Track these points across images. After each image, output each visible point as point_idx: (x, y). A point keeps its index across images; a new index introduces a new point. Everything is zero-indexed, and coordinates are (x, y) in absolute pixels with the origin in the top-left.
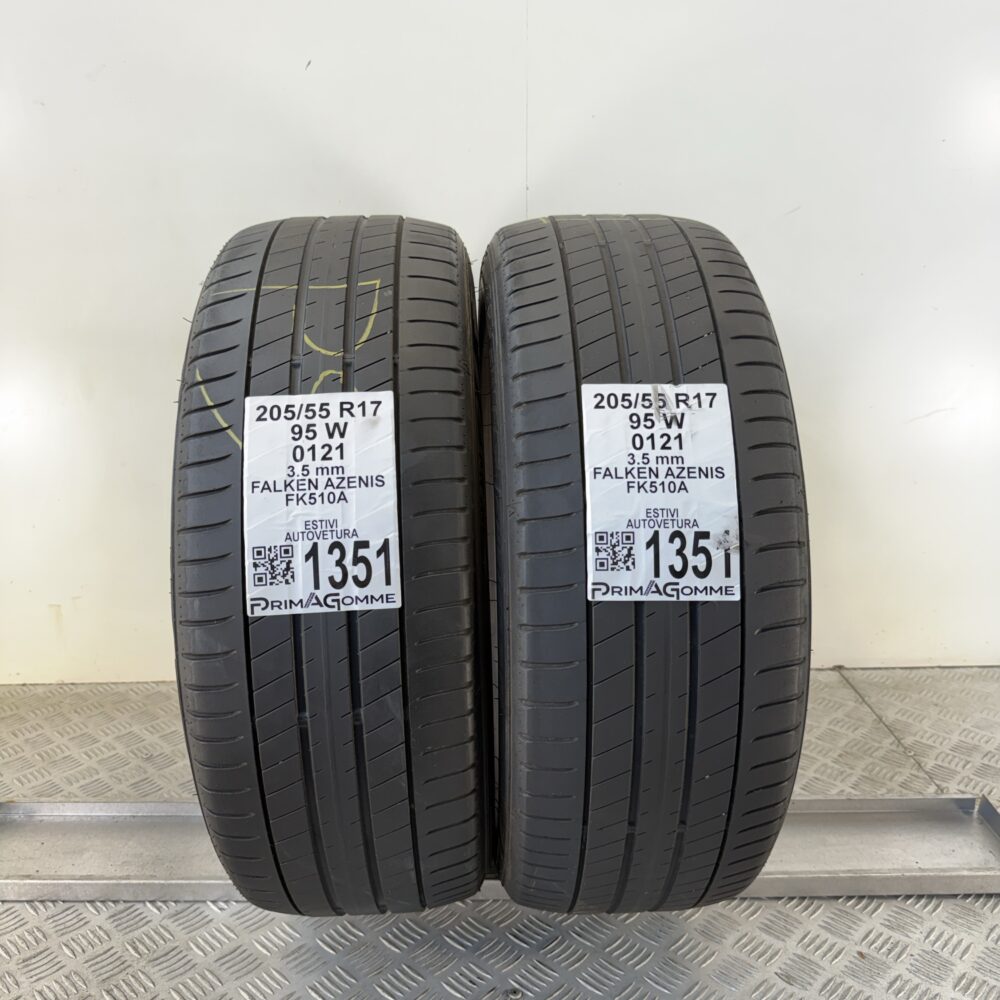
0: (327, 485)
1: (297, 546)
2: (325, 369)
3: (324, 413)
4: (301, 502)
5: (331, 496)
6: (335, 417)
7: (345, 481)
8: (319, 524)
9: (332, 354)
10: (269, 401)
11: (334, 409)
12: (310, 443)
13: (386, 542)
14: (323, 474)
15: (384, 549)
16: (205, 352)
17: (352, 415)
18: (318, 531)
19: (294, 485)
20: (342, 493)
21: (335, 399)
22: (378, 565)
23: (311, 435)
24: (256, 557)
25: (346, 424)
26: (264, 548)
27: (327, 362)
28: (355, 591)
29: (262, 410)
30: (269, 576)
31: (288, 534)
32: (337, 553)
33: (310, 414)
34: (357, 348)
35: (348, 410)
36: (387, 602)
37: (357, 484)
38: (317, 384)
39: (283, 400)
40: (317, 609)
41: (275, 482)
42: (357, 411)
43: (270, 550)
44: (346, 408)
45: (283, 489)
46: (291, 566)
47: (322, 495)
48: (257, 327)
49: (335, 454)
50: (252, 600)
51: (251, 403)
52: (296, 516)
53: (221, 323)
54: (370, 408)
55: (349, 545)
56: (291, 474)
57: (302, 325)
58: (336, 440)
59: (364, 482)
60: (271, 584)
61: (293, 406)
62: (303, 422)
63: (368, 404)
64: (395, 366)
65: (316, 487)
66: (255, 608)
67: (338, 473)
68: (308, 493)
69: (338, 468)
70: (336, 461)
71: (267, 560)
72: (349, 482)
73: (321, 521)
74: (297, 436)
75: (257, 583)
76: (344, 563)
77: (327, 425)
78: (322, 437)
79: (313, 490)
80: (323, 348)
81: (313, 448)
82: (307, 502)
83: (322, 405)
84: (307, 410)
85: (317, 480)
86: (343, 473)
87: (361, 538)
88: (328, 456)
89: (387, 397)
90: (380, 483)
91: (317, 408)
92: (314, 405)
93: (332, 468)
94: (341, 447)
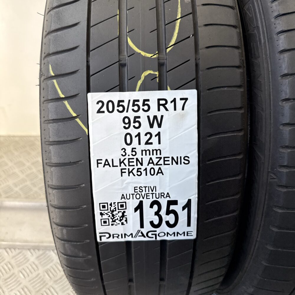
0: (149, 163)
1: (129, 203)
2: (145, 70)
3: (146, 108)
4: (131, 174)
5: (152, 170)
6: (154, 111)
7: (162, 161)
8: (144, 189)
9: (149, 55)
10: (105, 96)
11: (153, 105)
12: (136, 132)
13: (189, 201)
14: (146, 155)
15: (188, 205)
16: (55, 50)
17: (167, 110)
18: (143, 193)
19: (126, 162)
20: (160, 168)
21: (153, 96)
22: (183, 215)
23: (137, 125)
24: (101, 209)
25: (162, 116)
26: (107, 203)
27: (146, 64)
28: (167, 229)
29: (100, 104)
30: (111, 220)
31: (123, 195)
32: (156, 207)
33: (136, 108)
34: (168, 50)
35: (164, 105)
36: (187, 235)
37: (170, 162)
38: (140, 83)
39: (115, 96)
40: (142, 239)
41: (113, 160)
42: (170, 106)
43: (111, 205)
44: (162, 104)
45: (119, 165)
46: (125, 214)
47: (146, 169)
48: (92, 30)
49: (155, 140)
50: (100, 233)
51: (93, 98)
52: (128, 183)
53: (64, 25)
54: (180, 104)
55: (164, 202)
56: (124, 154)
57: (126, 29)
58: (155, 130)
59: (175, 161)
60: (112, 225)
61: (123, 101)
62: (131, 115)
63: (178, 101)
64: (197, 65)
65: (142, 164)
66: (102, 238)
67: (157, 154)
68: (136, 168)
69: (157, 150)
70: (155, 145)
71: (109, 211)
72: (164, 161)
73: (145, 187)
74: (127, 126)
75: (103, 224)
76: (160, 213)
77: (148, 117)
78: (145, 127)
79: (139, 166)
80: (142, 50)
81: (139, 135)
82: (136, 175)
83: (145, 101)
84: (134, 105)
85: (142, 159)
86: (160, 154)
87: (172, 198)
88: (150, 141)
89: (192, 94)
90: (187, 162)
91: (140, 103)
92: (138, 101)
93: (153, 150)
94: (159, 134)
